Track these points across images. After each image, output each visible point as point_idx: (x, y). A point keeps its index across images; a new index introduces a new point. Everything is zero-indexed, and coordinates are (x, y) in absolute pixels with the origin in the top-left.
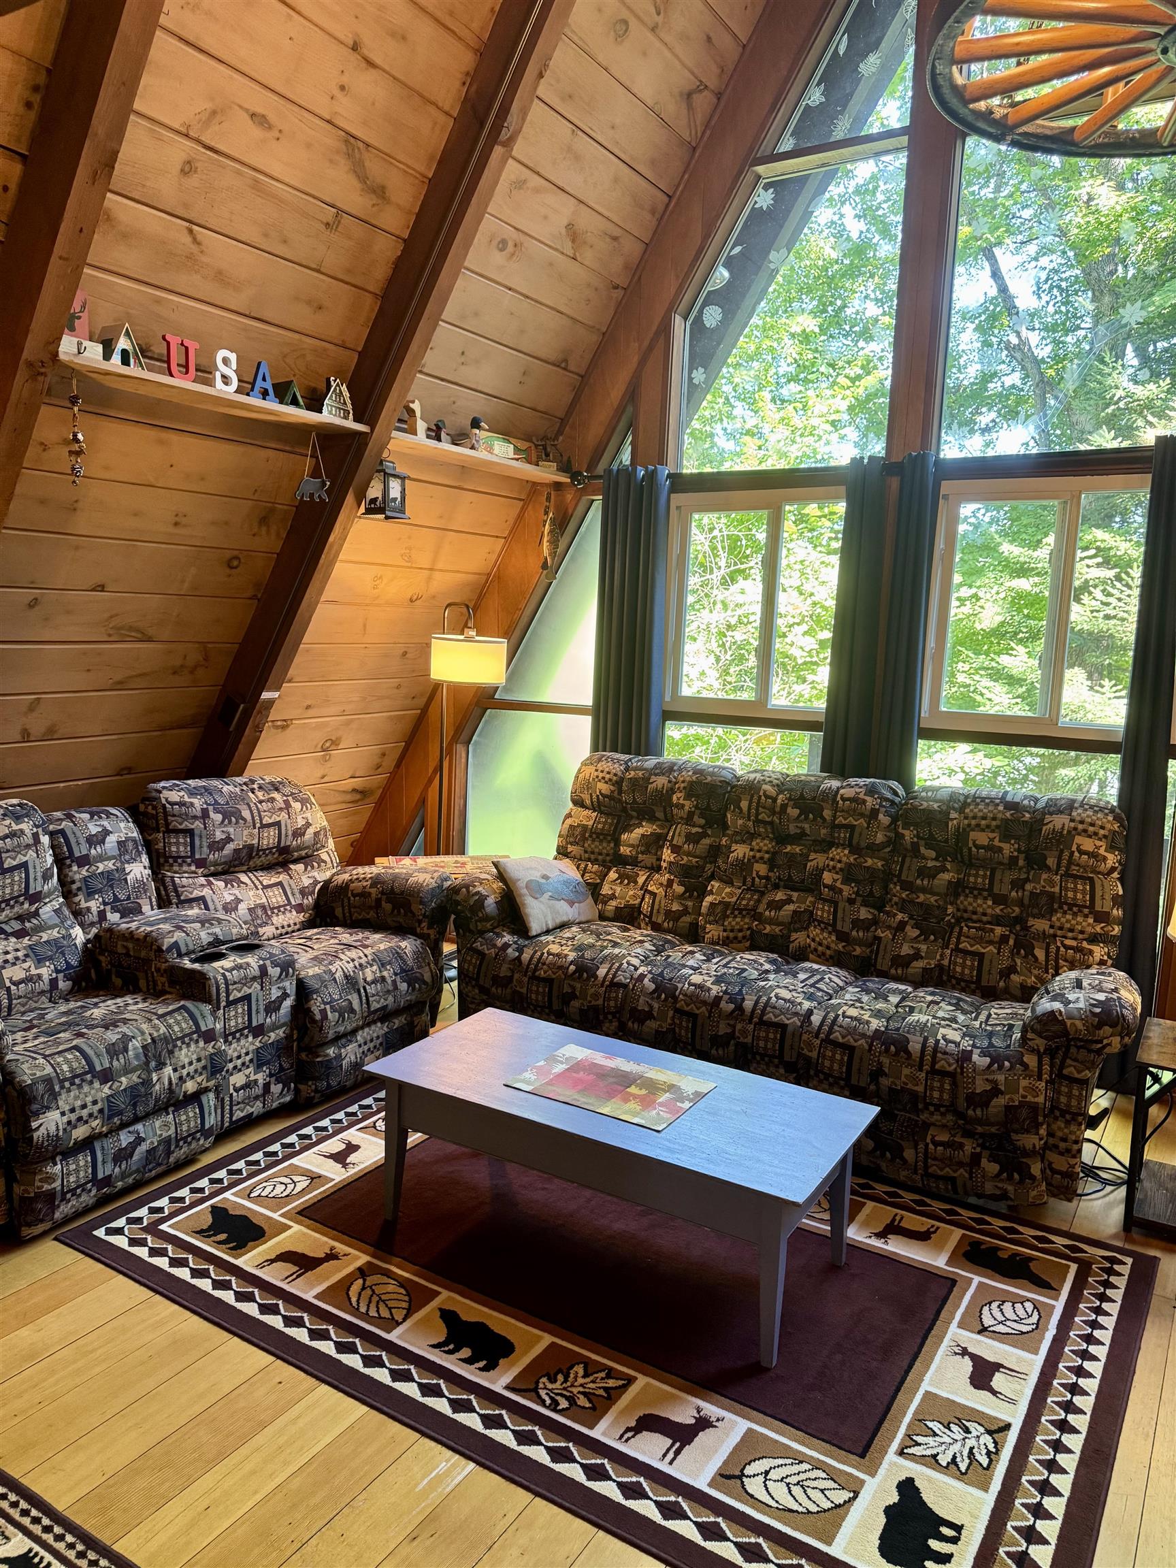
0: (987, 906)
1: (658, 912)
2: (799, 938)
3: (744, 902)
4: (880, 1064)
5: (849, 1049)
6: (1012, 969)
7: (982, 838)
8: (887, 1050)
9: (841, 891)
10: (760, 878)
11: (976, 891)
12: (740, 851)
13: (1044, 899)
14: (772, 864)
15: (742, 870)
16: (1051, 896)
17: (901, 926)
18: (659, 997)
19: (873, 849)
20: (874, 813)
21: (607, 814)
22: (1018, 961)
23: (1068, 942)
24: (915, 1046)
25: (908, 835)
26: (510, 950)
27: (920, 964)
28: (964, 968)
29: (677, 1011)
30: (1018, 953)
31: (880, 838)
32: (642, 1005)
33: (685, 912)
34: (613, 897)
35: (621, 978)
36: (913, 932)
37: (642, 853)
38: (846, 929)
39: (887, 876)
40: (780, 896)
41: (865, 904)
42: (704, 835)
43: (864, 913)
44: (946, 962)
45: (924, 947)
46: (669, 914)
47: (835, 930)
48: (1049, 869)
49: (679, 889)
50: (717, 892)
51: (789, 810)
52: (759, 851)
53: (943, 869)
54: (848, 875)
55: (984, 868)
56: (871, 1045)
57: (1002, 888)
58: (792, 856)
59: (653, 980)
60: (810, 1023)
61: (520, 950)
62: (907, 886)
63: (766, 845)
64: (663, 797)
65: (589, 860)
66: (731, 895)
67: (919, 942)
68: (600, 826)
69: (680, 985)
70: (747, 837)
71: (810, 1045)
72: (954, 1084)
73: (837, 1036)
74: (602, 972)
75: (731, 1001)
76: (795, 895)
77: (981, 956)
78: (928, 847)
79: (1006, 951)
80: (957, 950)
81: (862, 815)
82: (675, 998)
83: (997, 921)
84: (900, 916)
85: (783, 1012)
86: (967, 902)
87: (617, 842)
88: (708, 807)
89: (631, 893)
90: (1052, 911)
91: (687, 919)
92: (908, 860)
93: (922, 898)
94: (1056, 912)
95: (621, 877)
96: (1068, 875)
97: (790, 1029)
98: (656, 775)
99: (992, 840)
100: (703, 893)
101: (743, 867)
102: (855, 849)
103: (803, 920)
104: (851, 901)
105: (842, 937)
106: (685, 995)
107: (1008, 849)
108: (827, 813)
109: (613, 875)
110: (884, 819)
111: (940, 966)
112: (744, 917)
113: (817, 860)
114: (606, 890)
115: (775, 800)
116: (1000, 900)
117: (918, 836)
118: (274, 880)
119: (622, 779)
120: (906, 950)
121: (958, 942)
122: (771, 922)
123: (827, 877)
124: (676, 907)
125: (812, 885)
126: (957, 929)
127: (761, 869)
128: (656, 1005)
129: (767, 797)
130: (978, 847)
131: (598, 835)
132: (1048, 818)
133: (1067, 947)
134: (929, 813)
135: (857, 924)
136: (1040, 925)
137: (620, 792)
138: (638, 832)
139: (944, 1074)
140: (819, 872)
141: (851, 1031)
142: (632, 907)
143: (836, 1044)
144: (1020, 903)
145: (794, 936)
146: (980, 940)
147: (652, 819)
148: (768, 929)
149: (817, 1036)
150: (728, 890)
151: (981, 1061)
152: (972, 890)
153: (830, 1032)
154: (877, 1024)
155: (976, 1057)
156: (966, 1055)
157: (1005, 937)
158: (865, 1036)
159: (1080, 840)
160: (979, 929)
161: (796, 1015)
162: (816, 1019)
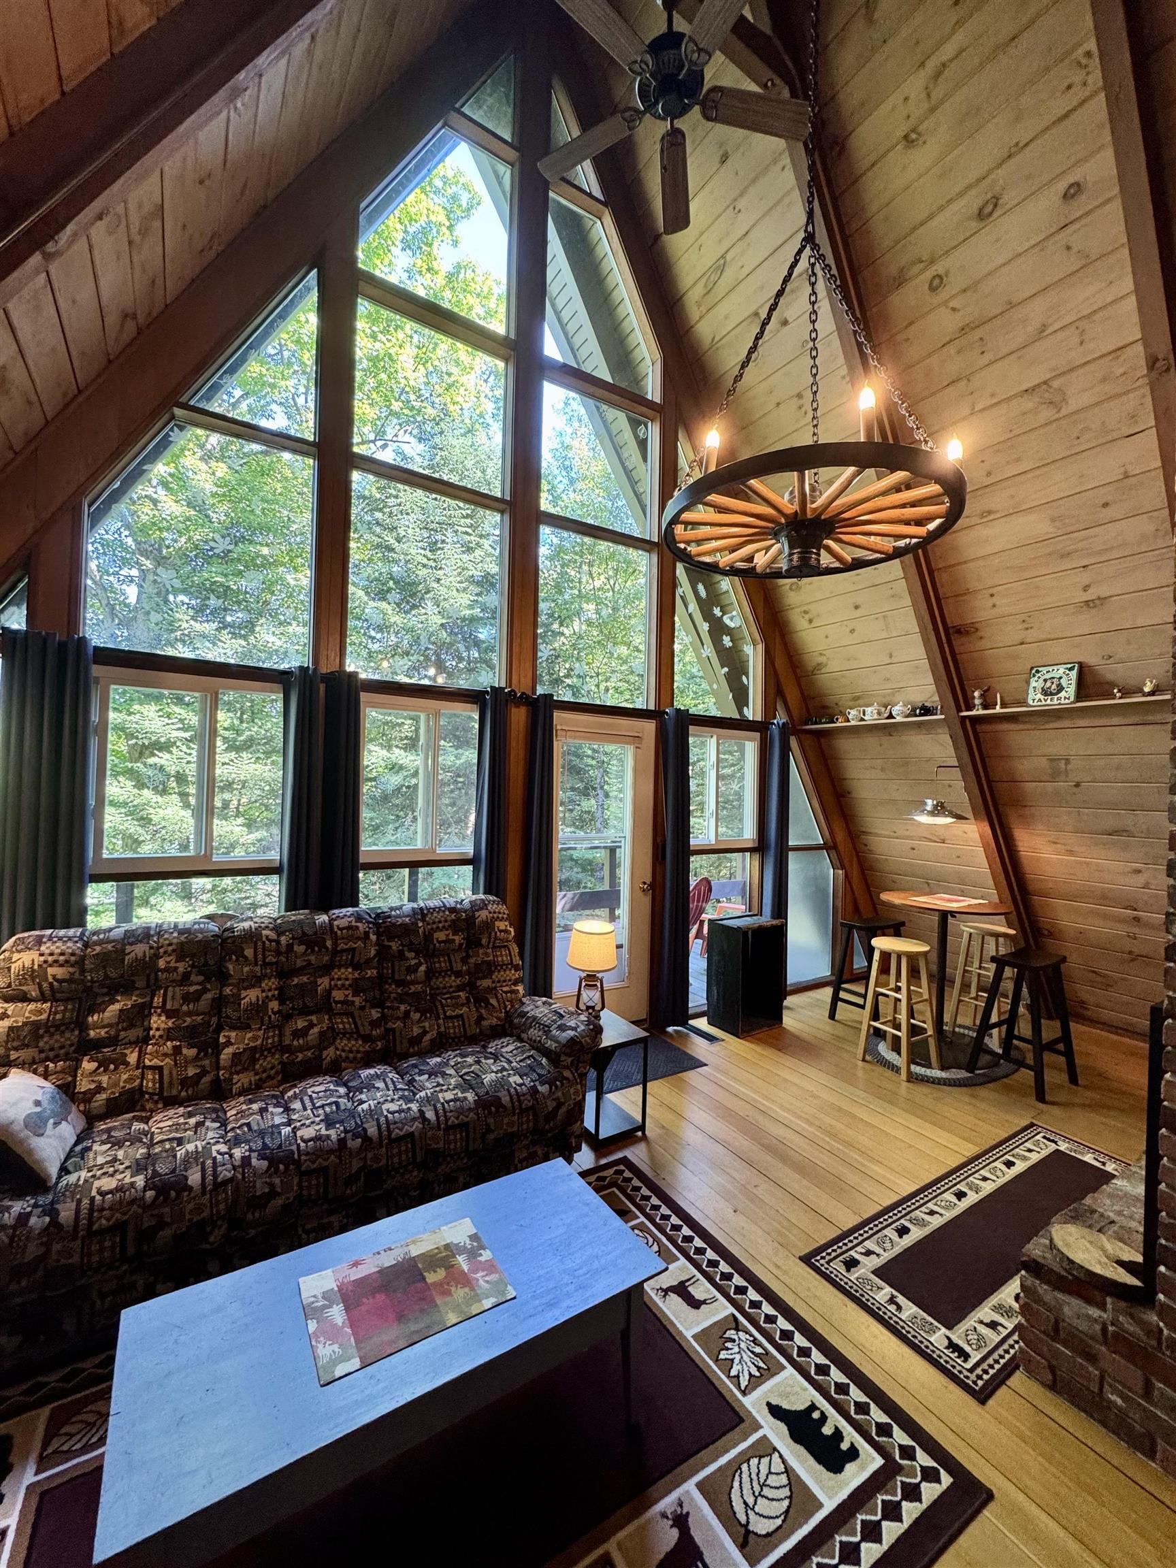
0: (453, 981)
1: (171, 1083)
2: (330, 1053)
3: (270, 1041)
4: (487, 1125)
5: (463, 1126)
6: (481, 1018)
7: (441, 936)
8: (490, 1113)
9: (353, 1002)
10: (274, 1013)
11: (442, 973)
12: (251, 995)
13: (484, 967)
14: (282, 999)
15: (258, 1012)
16: (489, 963)
17: (407, 1013)
18: (277, 1170)
19: (370, 963)
20: (367, 934)
21: (66, 1000)
22: (483, 1011)
23: (505, 989)
24: (505, 1099)
25: (394, 946)
26: (33, 1221)
27: (428, 1037)
28: (454, 1028)
29: (302, 1174)
30: (480, 1006)
31: (373, 952)
32: (261, 1188)
33: (204, 1072)
34: (99, 1089)
35: (225, 1173)
36: (416, 1016)
37: (124, 1029)
38: (367, 1032)
39: (381, 979)
40: (301, 1024)
41: (373, 1007)
42: (205, 991)
43: (375, 1014)
44: (443, 1029)
45: (427, 1024)
46: (185, 1082)
47: (360, 1036)
48: (482, 946)
49: (190, 1052)
50: (233, 1042)
51: (296, 948)
52: (270, 990)
53: (420, 964)
54: (357, 988)
55: (443, 956)
56: (477, 1114)
57: (458, 966)
58: (301, 986)
59: (262, 1157)
60: (429, 1121)
61: (51, 1211)
62: (400, 983)
63: (272, 983)
64: (147, 966)
65: (48, 1059)
66: (254, 1038)
67: (422, 1022)
68: (58, 1017)
69: (294, 1148)
70: (254, 982)
71: (435, 1139)
72: (535, 1115)
73: (453, 1121)
74: (194, 1178)
75: (355, 1136)
76: (314, 1018)
77: (461, 1016)
78: (410, 950)
79: (472, 1005)
80: (446, 1018)
81: (359, 938)
82: (298, 1163)
83: (460, 988)
84: (403, 1007)
85: (403, 1123)
86: (438, 982)
87: (83, 1027)
88: (206, 964)
89: (125, 1077)
90: (491, 973)
91: (207, 1079)
93: (413, 989)
94: (494, 972)
95: (103, 1064)
96: (494, 947)
97: (417, 1134)
98: (131, 944)
99: (448, 936)
100: (217, 1049)
101: (258, 1009)
102: (356, 967)
103: (327, 1038)
104: (362, 1008)
105: (367, 1039)
106: (308, 1154)
107: (458, 939)
108: (329, 943)
109: (88, 1065)
110: (373, 937)
111: (439, 1033)
112: (274, 1054)
113: (324, 983)
114: (84, 1085)
115: (278, 942)
116: (458, 974)
117: (402, 945)
119: (83, 958)
120: (416, 1031)
121: (445, 1013)
122: (301, 1049)
123: (338, 995)
124: (191, 1072)
125: (326, 1005)
126: (438, 1004)
127: (274, 1005)
128: (277, 1181)
129: (271, 941)
130: (440, 942)
131: (57, 1027)
132: (477, 914)
133: (506, 993)
134: (404, 925)
135: (374, 1024)
136: (486, 983)
137: (83, 971)
138: (115, 1008)
139: (528, 1109)
140: (328, 992)
141: (460, 1111)
142: (132, 1091)
143: (454, 1127)
144: (469, 972)
145: (325, 1053)
146: (456, 1006)
147: (129, 989)
148: (300, 1056)
149: (439, 1129)
150: (249, 1035)
151: (543, 1089)
152: (440, 973)
153: (447, 1120)
154: (470, 1096)
155: (539, 1088)
156: (533, 1090)
157: (467, 998)
158: (470, 1109)
159: (497, 923)
160: (451, 998)
161: (414, 1119)
162: (430, 1115)
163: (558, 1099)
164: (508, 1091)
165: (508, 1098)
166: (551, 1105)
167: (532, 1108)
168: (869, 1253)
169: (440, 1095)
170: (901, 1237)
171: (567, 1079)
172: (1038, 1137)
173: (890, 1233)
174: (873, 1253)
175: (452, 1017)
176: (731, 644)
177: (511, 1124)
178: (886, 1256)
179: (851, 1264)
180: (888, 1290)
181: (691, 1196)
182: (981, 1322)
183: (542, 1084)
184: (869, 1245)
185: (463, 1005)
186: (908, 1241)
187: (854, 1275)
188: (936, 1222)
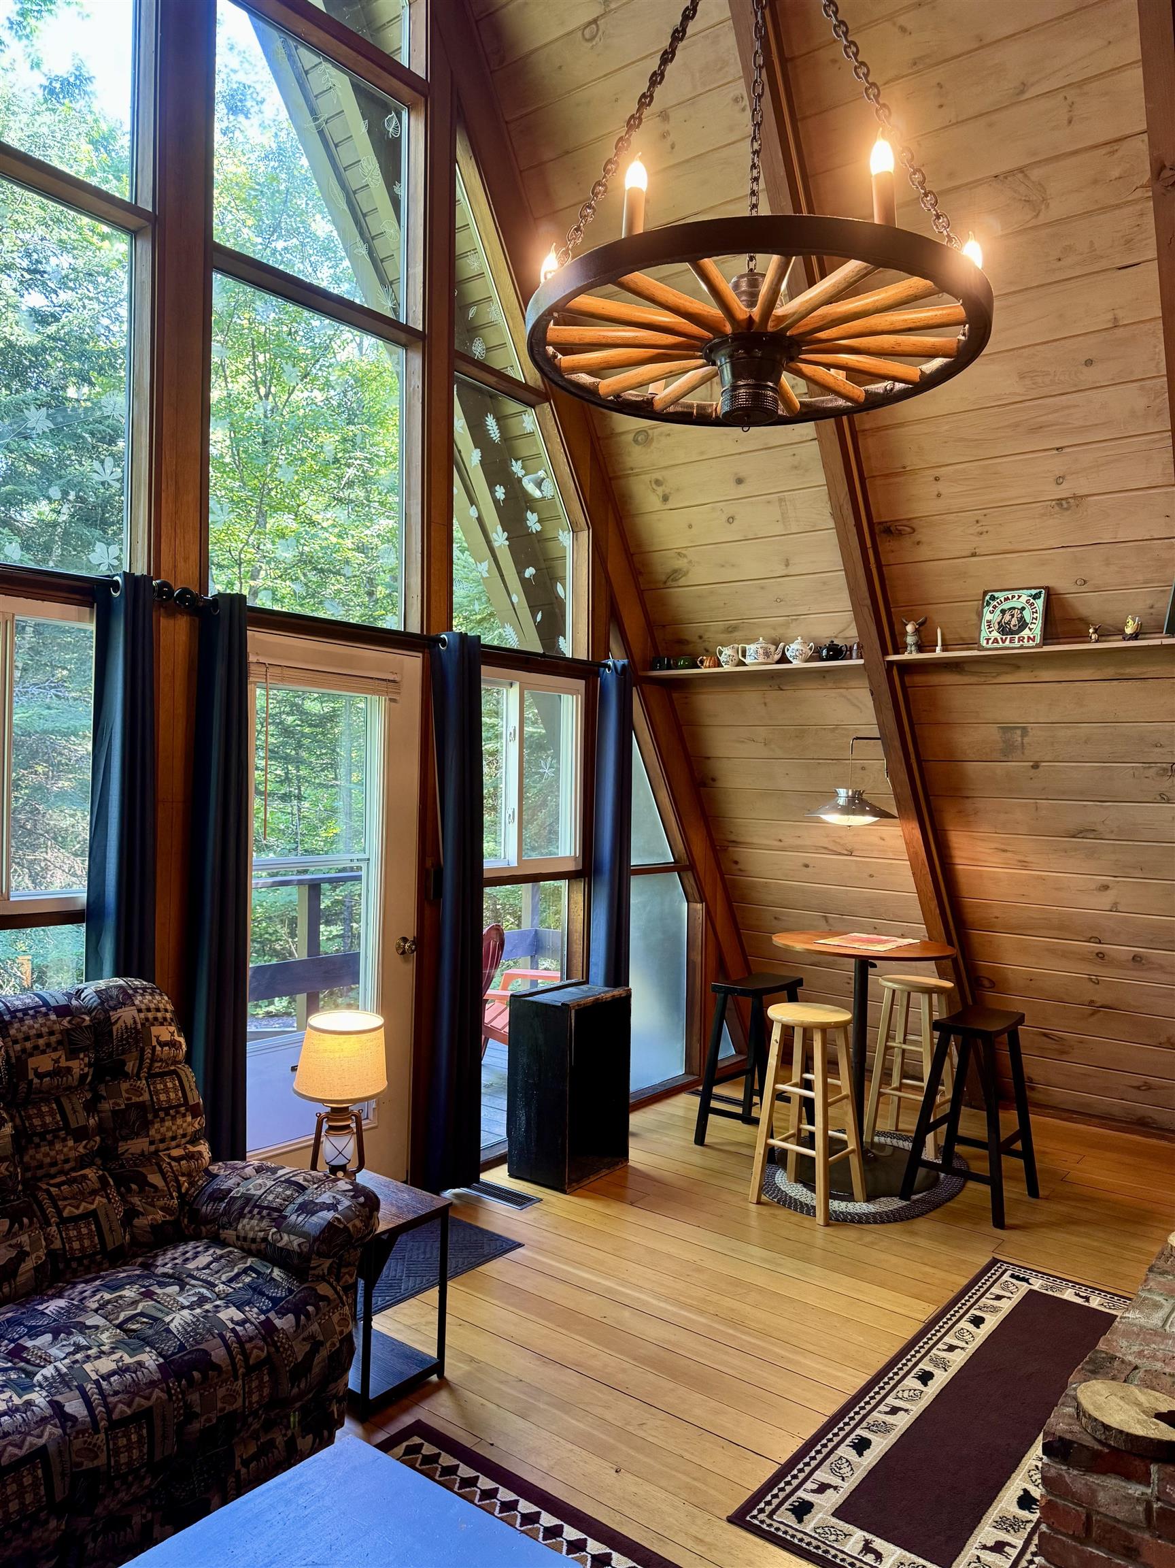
0: (71, 1149)
4: (188, 1406)
5: (144, 1416)
6: (131, 1214)
7: (44, 1063)
8: (191, 1381)
11: (48, 1136)
13: (133, 1115)
16: (141, 1106)
22: (136, 1200)
23: (176, 1153)
24: (218, 1354)
27: (28, 1265)
28: (80, 1240)
30: (129, 1190)
36: (3, 1225)
44: (57, 1244)
45: (24, 1239)
48: (126, 1076)
55: (47, 1101)
56: (168, 1391)
57: (80, 1118)
60: (73, 1419)
67: (16, 1235)
71: (92, 1452)
72: (273, 1372)
73: (121, 1411)
77: (94, 1214)
79: (113, 1192)
80: (63, 1221)
83: (82, 1162)
85: (23, 1431)
86: (43, 1153)
90: (146, 1125)
94: (152, 1123)
96: (151, 1076)
97: (52, 1449)
99: (57, 1061)
107: (77, 1067)
111: (51, 1254)
116: (81, 1134)
121: (59, 1212)
126: (42, 1196)
130: (40, 1076)
132: (114, 1016)
133: (178, 1159)
136: (137, 1145)
139: (260, 1364)
141: (133, 1390)
143: (124, 1422)
144: (100, 1129)
146: (82, 1196)
149: (96, 1430)
151: (284, 1323)
152: (42, 1135)
153: (109, 1411)
154: (149, 1359)
155: (278, 1322)
156: (268, 1324)
157: (102, 1179)
158: (152, 1384)
159: (155, 1030)
160: (70, 1182)
161: (44, 1421)
162: (75, 1407)
163: (312, 1337)
164: (222, 1336)
165: (222, 1351)
166: (301, 1349)
167: (268, 1360)
168: (822, 1488)
169: (88, 1367)
170: (860, 1454)
171: (324, 1298)
172: (1006, 1277)
173: (846, 1451)
174: (829, 1486)
175: (75, 1219)
176: (538, 527)
177: (231, 1397)
178: (847, 1487)
179: (802, 1510)
180: (858, 1536)
181: (544, 1464)
182: (985, 1547)
183: (282, 1313)
184: (822, 1476)
185: (94, 1193)
186: (871, 1457)
187: (811, 1523)
188: (902, 1422)
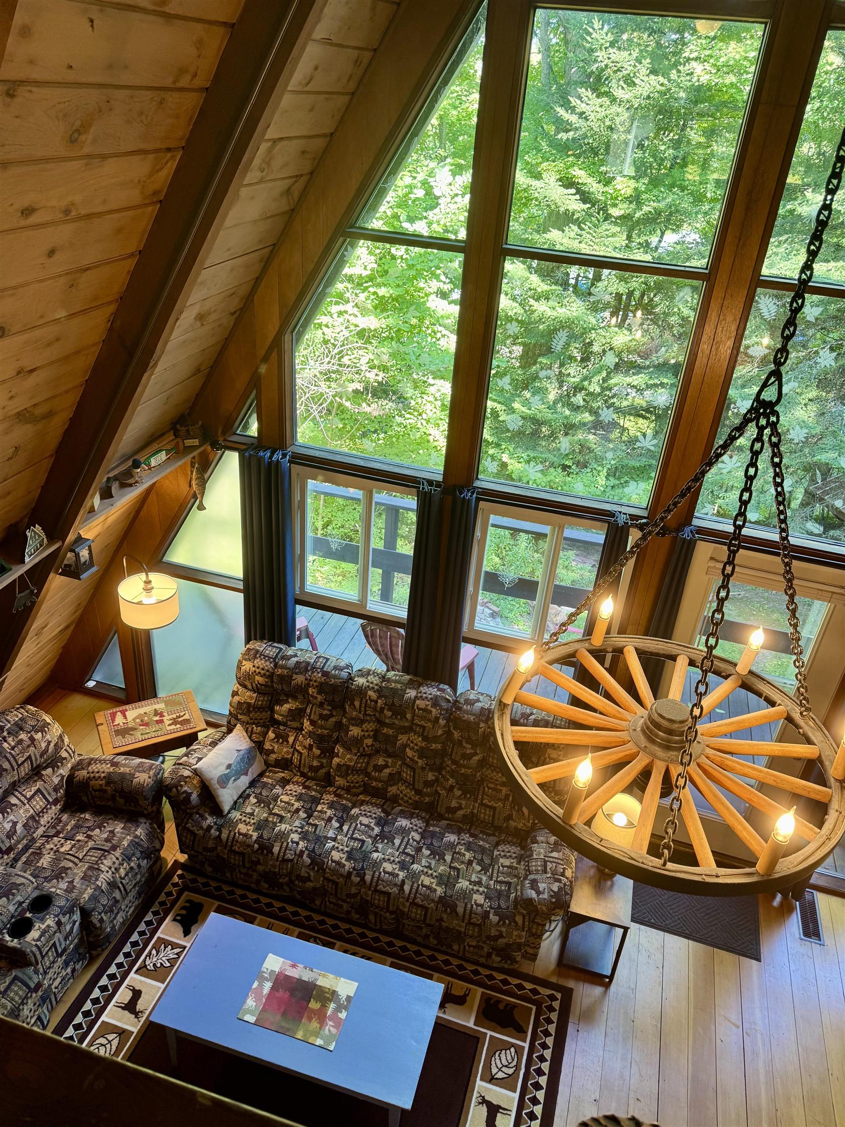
1: (304, 765)
2: (393, 790)
3: (359, 765)
5: (425, 910)
6: (509, 817)
9: (417, 762)
10: (368, 747)
12: (355, 731)
14: (375, 737)
15: (357, 743)
17: (452, 788)
18: (314, 868)
19: (436, 739)
20: (437, 719)
21: (264, 694)
24: (460, 910)
25: (456, 735)
26: (213, 831)
28: (485, 815)
29: (325, 878)
30: (514, 807)
31: (440, 732)
32: (303, 873)
33: (322, 766)
34: (273, 751)
35: (289, 856)
36: (458, 793)
37: (290, 721)
38: (420, 788)
39: (443, 753)
40: (381, 762)
41: (431, 770)
42: (331, 716)
43: (431, 776)
44: (475, 811)
45: (464, 802)
46: (311, 768)
47: (414, 788)
49: (317, 752)
50: (342, 757)
51: (386, 712)
52: (367, 731)
53: (476, 754)
54: (422, 753)
58: (387, 736)
59: (309, 856)
60: (404, 891)
61: (219, 830)
62: (454, 762)
63: (370, 726)
64: (303, 689)
65: (254, 723)
66: (350, 760)
67: (461, 799)
68: (260, 703)
69: (326, 860)
70: (359, 723)
73: (418, 901)
74: (276, 850)
75: (358, 875)
76: (390, 760)
77: (494, 809)
78: (467, 742)
79: (508, 804)
80: (482, 804)
81: (430, 720)
82: (324, 870)
83: (504, 784)
84: (451, 781)
85: (388, 883)
86: (488, 772)
87: (272, 711)
88: (333, 700)
89: (285, 750)
91: (323, 771)
92: (456, 747)
93: (463, 771)
95: (278, 736)
97: (392, 896)
98: (296, 674)
100: (332, 754)
101: (357, 742)
102: (425, 739)
103: (395, 778)
104: (423, 769)
105: (418, 792)
106: (330, 869)
108: (409, 716)
109: (271, 735)
110: (442, 722)
111: (472, 813)
112: (359, 775)
113: (403, 739)
114: (267, 746)
115: (376, 702)
117: (461, 736)
118: (34, 789)
119: (273, 673)
120: (454, 804)
121: (482, 799)
122: (376, 779)
123: (409, 753)
124: (315, 763)
125: (398, 754)
127: (369, 741)
128: (312, 874)
129: (371, 701)
131: (259, 709)
134: (467, 722)
135: (427, 784)
137: (272, 682)
138: (286, 706)
140: (405, 746)
142: (286, 759)
143: (418, 905)
145: (390, 789)
146: (494, 798)
147: (295, 698)
148: (374, 784)
149: (408, 901)
150: (348, 756)
151: (494, 918)
152: (491, 766)
153: (415, 898)
154: (440, 891)
155: (491, 916)
156: (487, 913)
157: (507, 796)
158: (433, 900)
160: (494, 789)
161: (396, 885)
162: (407, 888)
163: (501, 932)
164: (466, 904)
165: (462, 910)
166: (493, 932)
167: (479, 925)
169: (423, 876)
171: (516, 922)
175: (487, 806)
183: (496, 914)
185: (500, 800)
